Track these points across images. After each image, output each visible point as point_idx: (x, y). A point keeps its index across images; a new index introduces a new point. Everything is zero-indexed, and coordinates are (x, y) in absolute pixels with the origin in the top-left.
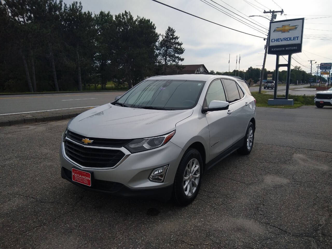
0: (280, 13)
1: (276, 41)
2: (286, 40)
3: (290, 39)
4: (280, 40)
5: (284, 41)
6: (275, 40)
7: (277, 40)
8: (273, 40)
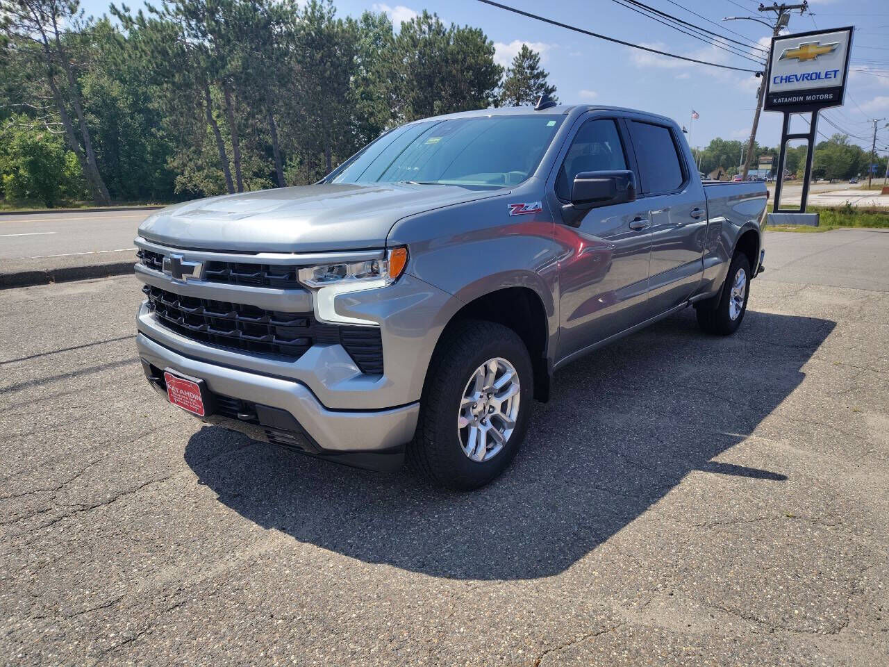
0: (799, 10)
1: (784, 81)
2: (809, 78)
3: (818, 76)
4: (795, 80)
5: (803, 80)
6: (782, 79)
7: (786, 79)
8: (778, 80)
